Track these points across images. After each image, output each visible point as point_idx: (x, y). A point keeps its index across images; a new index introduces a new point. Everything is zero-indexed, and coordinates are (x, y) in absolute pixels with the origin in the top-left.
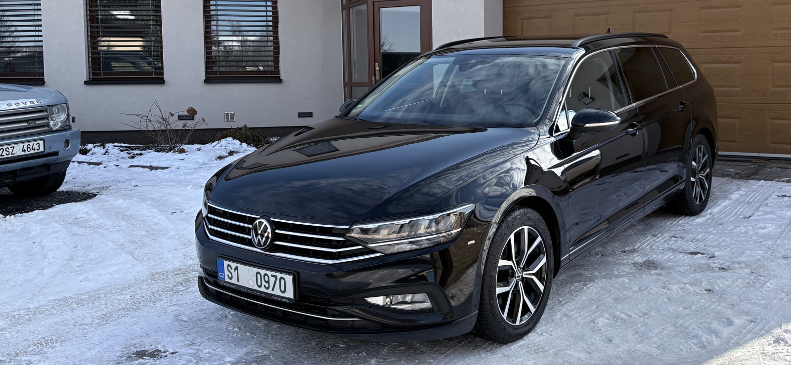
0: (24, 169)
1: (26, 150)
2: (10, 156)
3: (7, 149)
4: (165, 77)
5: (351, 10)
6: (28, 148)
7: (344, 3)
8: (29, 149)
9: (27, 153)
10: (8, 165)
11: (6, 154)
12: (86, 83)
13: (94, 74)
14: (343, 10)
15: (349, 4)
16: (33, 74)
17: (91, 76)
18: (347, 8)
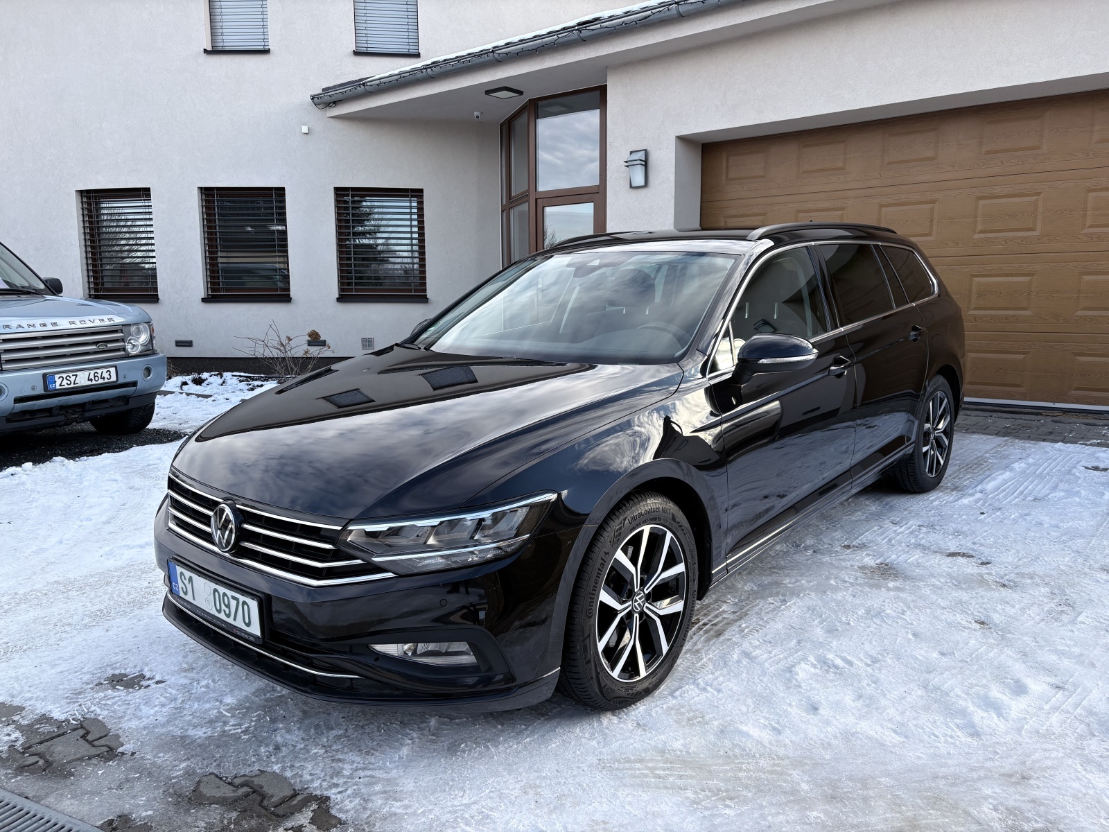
0: (95, 403)
1: (93, 379)
2: (72, 385)
3: (68, 378)
4: (292, 294)
5: (512, 211)
6: (95, 377)
7: (504, 203)
8: (97, 379)
9: (94, 382)
10: (71, 397)
11: (67, 384)
12: (204, 300)
13: (213, 290)
14: (502, 211)
15: (510, 202)
16: (146, 290)
17: (210, 293)
18: (506, 209)
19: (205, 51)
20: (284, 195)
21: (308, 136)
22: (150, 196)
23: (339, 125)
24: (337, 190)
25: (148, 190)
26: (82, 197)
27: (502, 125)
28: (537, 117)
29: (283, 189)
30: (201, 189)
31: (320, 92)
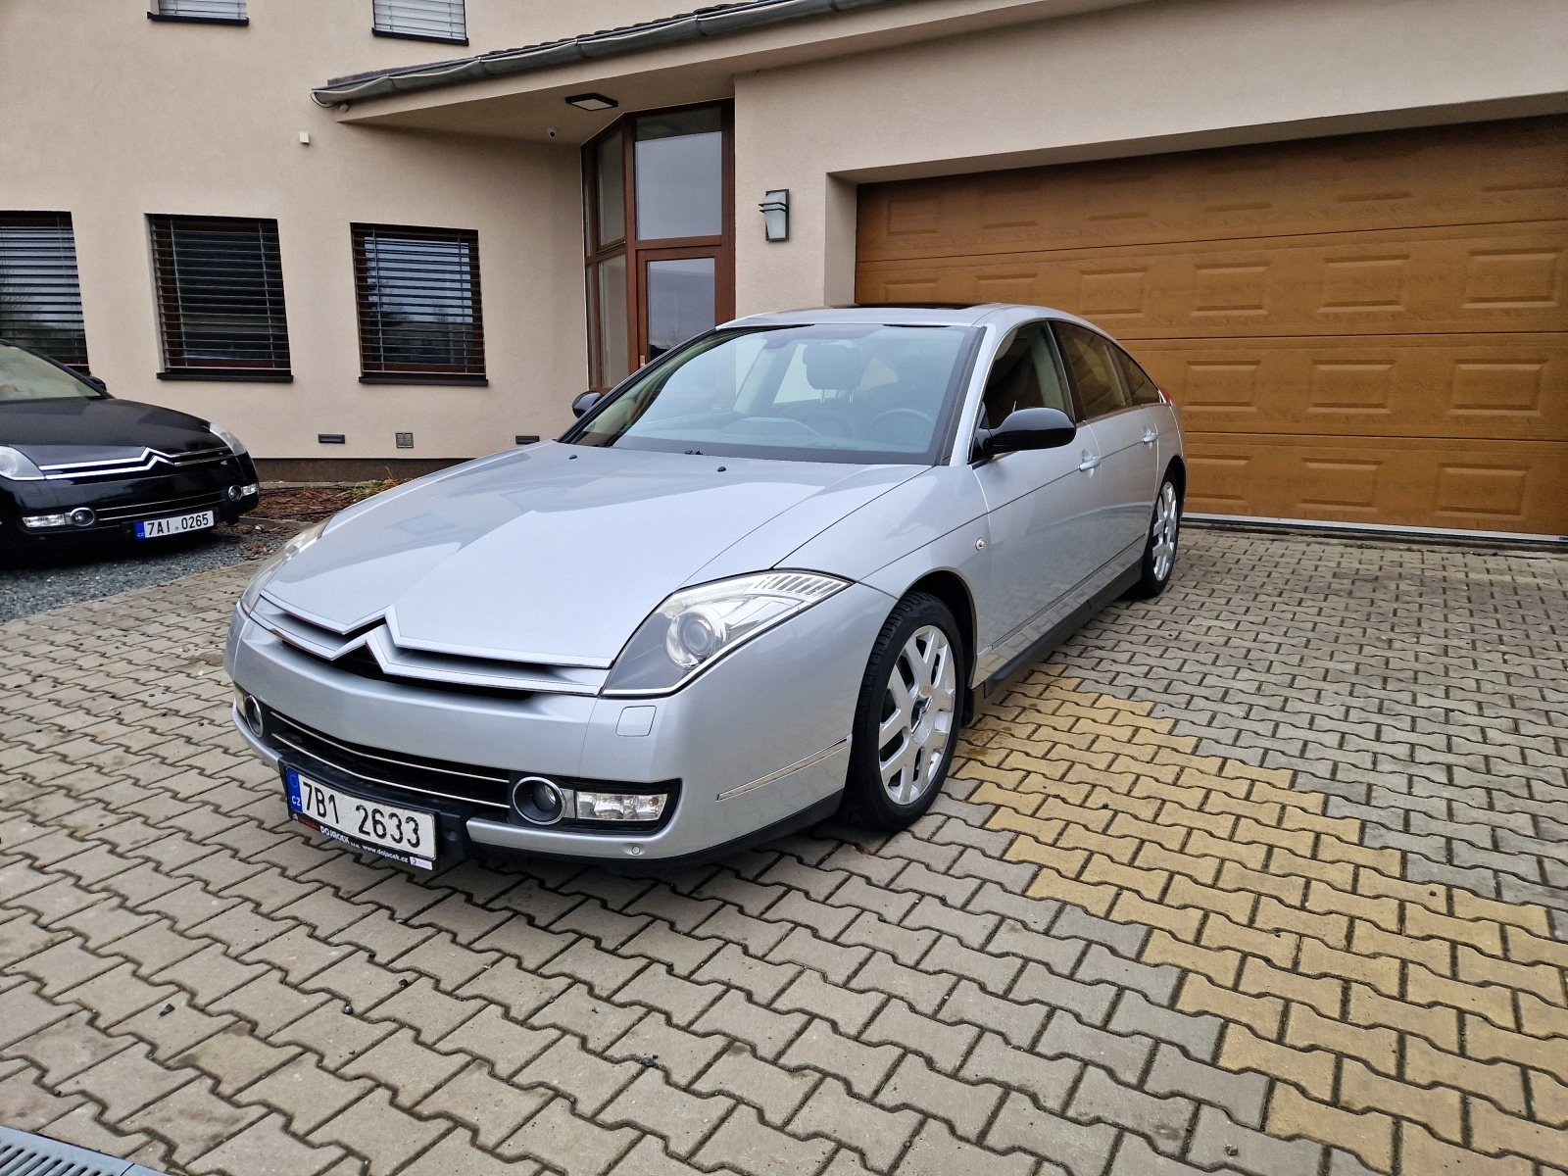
4: (294, 371)
5: (601, 266)
7: (589, 255)
12: (160, 376)
13: (173, 362)
14: (587, 266)
15: (597, 255)
17: (169, 366)
18: (593, 263)
19: (150, 15)
20: (276, 230)
21: (310, 148)
22: (70, 224)
23: (353, 135)
24: (354, 226)
25: (69, 214)
27: (584, 148)
28: (635, 140)
29: (274, 222)
30: (150, 216)
31: (326, 85)
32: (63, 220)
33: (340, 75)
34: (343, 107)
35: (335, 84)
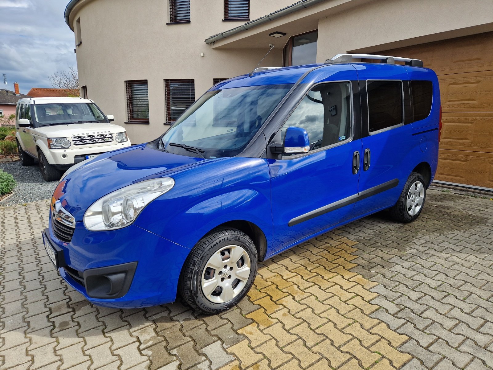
12: (164, 124)
13: (169, 120)
16: (146, 119)
17: (167, 121)
19: (167, 24)
20: (194, 82)
21: (204, 57)
22: (147, 83)
23: (215, 52)
24: (214, 79)
25: (147, 80)
26: (126, 83)
27: (283, 50)
28: (293, 46)
29: (194, 80)
30: (165, 80)
31: (209, 38)
32: (145, 82)
33: (213, 35)
34: (213, 44)
35: (211, 37)
